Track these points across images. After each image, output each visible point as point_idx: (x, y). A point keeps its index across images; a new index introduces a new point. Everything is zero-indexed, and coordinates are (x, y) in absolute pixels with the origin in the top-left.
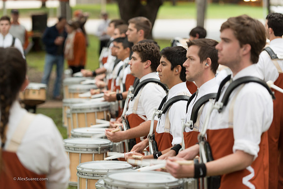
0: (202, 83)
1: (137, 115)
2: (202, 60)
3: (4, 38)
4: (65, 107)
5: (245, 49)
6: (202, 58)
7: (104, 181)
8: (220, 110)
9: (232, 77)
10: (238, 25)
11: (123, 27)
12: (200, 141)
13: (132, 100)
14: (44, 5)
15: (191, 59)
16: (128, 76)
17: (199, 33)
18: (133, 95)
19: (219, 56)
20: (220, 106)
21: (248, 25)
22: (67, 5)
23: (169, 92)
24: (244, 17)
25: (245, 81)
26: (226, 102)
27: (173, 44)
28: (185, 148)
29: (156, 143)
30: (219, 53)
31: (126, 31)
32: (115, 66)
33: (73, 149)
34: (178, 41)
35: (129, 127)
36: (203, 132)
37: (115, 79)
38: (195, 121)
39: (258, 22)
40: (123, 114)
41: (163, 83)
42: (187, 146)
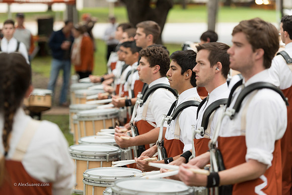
0: (213, 88)
1: (146, 121)
2: (212, 64)
3: (8, 43)
4: (72, 113)
5: (258, 54)
6: (213, 62)
7: (112, 189)
8: (232, 117)
9: (244, 82)
10: (251, 28)
11: (131, 30)
12: (211, 149)
13: (141, 106)
14: (50, 8)
15: (201, 64)
16: (137, 82)
17: (210, 37)
18: (142, 101)
19: (231, 60)
20: (232, 112)
21: (261, 29)
22: (74, 8)
23: (179, 97)
24: (257, 20)
25: (258, 87)
26: (238, 108)
27: (183, 48)
28: (196, 156)
29: (165, 150)
30: (230, 58)
31: (134, 35)
32: (123, 71)
33: (81, 156)
34: (189, 46)
35: (137, 133)
36: (214, 140)
37: (124, 85)
38: (205, 128)
39: (271, 26)
40: (132, 120)
41: (173, 88)
42: (198, 154)
